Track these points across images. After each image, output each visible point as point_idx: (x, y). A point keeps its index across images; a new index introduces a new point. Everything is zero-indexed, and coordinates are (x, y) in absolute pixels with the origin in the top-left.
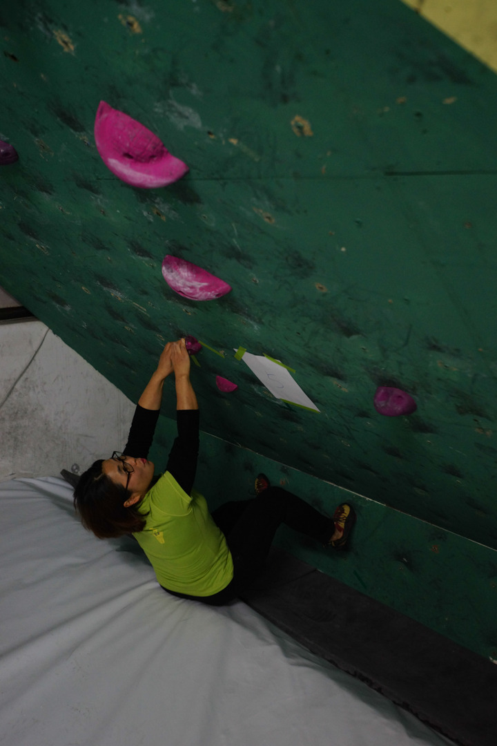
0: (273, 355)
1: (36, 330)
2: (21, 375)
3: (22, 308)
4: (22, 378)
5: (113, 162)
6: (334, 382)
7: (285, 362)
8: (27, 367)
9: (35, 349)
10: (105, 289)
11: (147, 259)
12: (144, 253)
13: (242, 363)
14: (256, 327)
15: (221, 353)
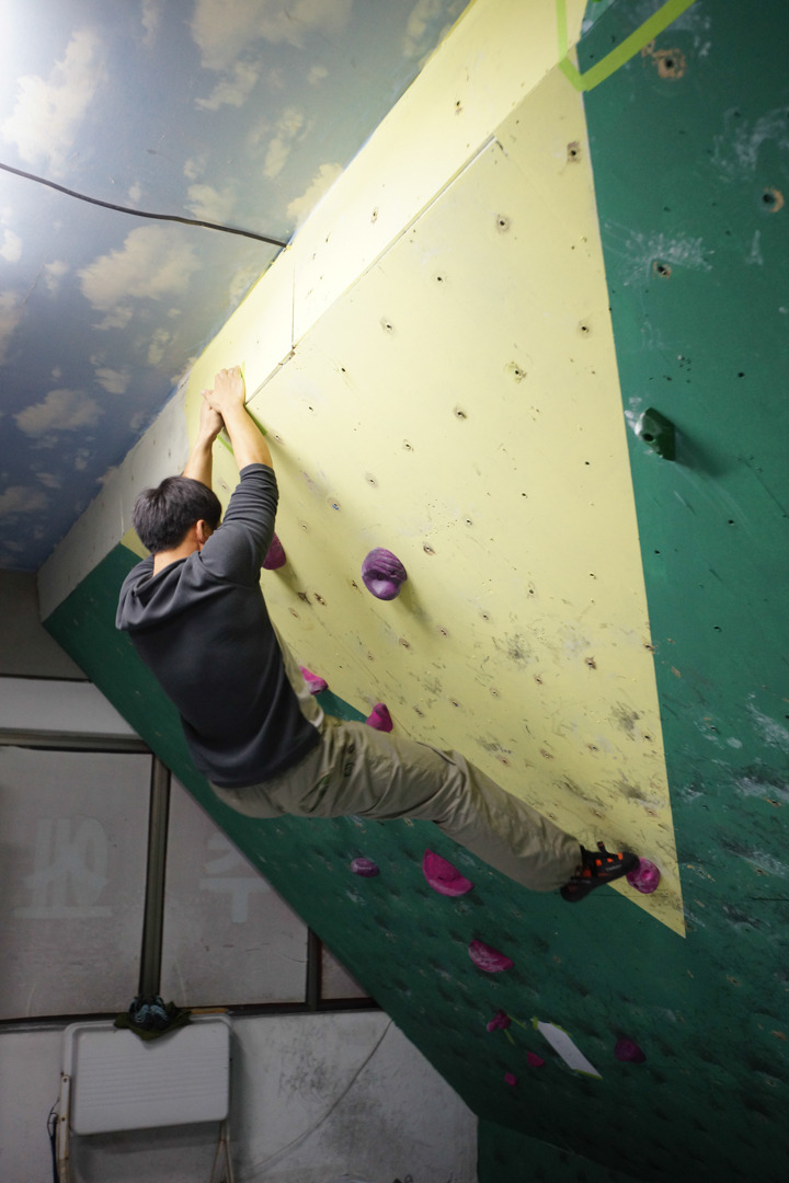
0: (556, 1022)
1: (380, 1020)
2: (363, 1066)
3: (369, 999)
4: (364, 1070)
5: (431, 882)
6: (596, 1041)
7: (565, 1028)
8: (369, 1058)
9: (378, 1039)
10: (437, 970)
11: (461, 943)
12: (460, 939)
13: (539, 1034)
14: (537, 996)
15: (523, 1025)
